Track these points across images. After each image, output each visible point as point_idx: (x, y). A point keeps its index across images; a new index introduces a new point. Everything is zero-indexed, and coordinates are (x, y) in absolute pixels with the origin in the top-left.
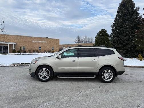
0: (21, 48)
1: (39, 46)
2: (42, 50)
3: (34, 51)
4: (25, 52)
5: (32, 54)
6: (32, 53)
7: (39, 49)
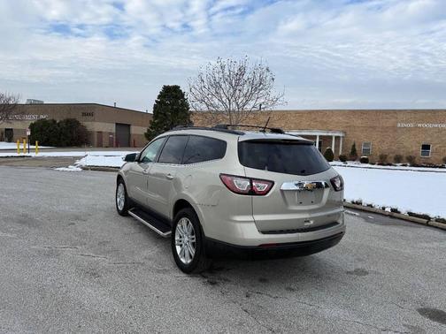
0: (354, 146)
1: (423, 143)
2: (432, 155)
3: (398, 159)
4: (364, 161)
5: (389, 167)
6: (390, 165)
7: (423, 154)
